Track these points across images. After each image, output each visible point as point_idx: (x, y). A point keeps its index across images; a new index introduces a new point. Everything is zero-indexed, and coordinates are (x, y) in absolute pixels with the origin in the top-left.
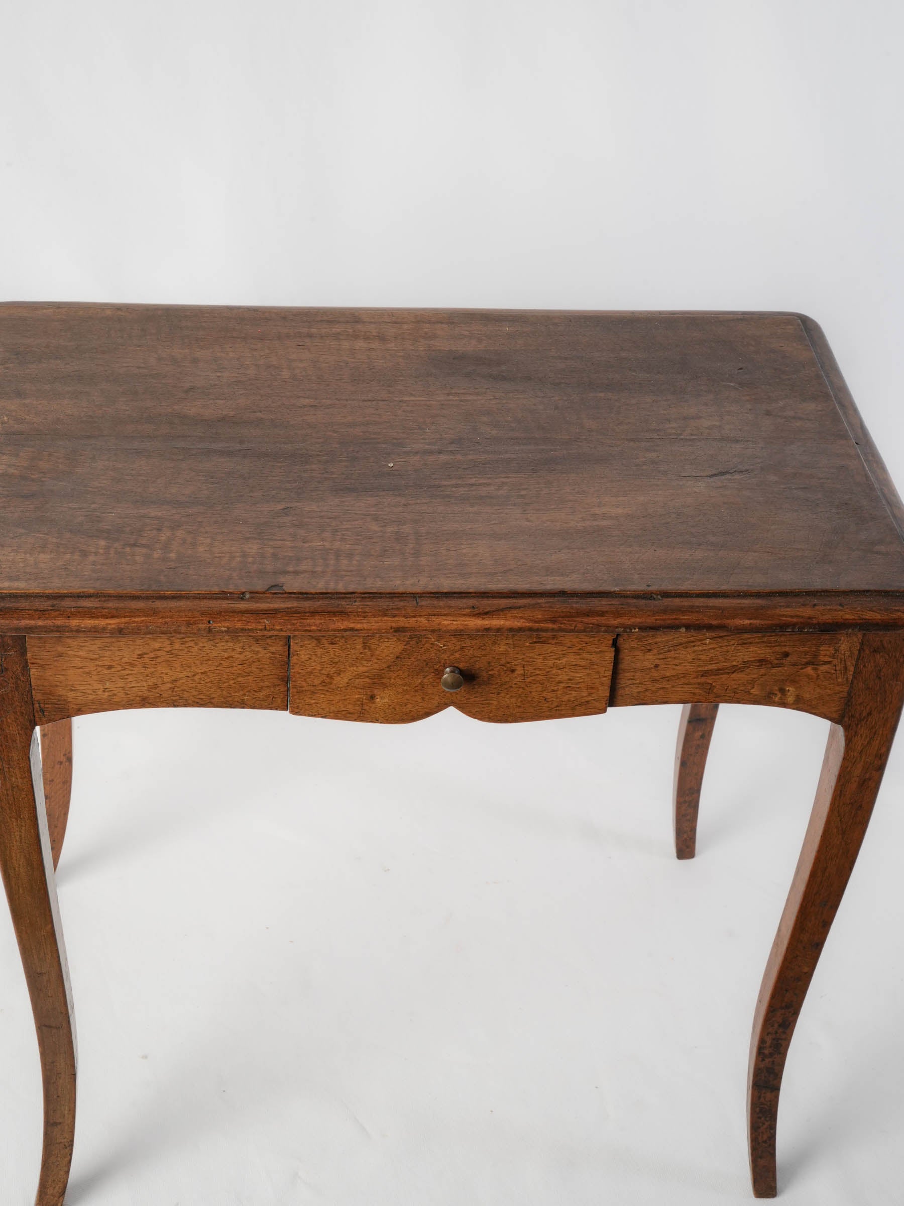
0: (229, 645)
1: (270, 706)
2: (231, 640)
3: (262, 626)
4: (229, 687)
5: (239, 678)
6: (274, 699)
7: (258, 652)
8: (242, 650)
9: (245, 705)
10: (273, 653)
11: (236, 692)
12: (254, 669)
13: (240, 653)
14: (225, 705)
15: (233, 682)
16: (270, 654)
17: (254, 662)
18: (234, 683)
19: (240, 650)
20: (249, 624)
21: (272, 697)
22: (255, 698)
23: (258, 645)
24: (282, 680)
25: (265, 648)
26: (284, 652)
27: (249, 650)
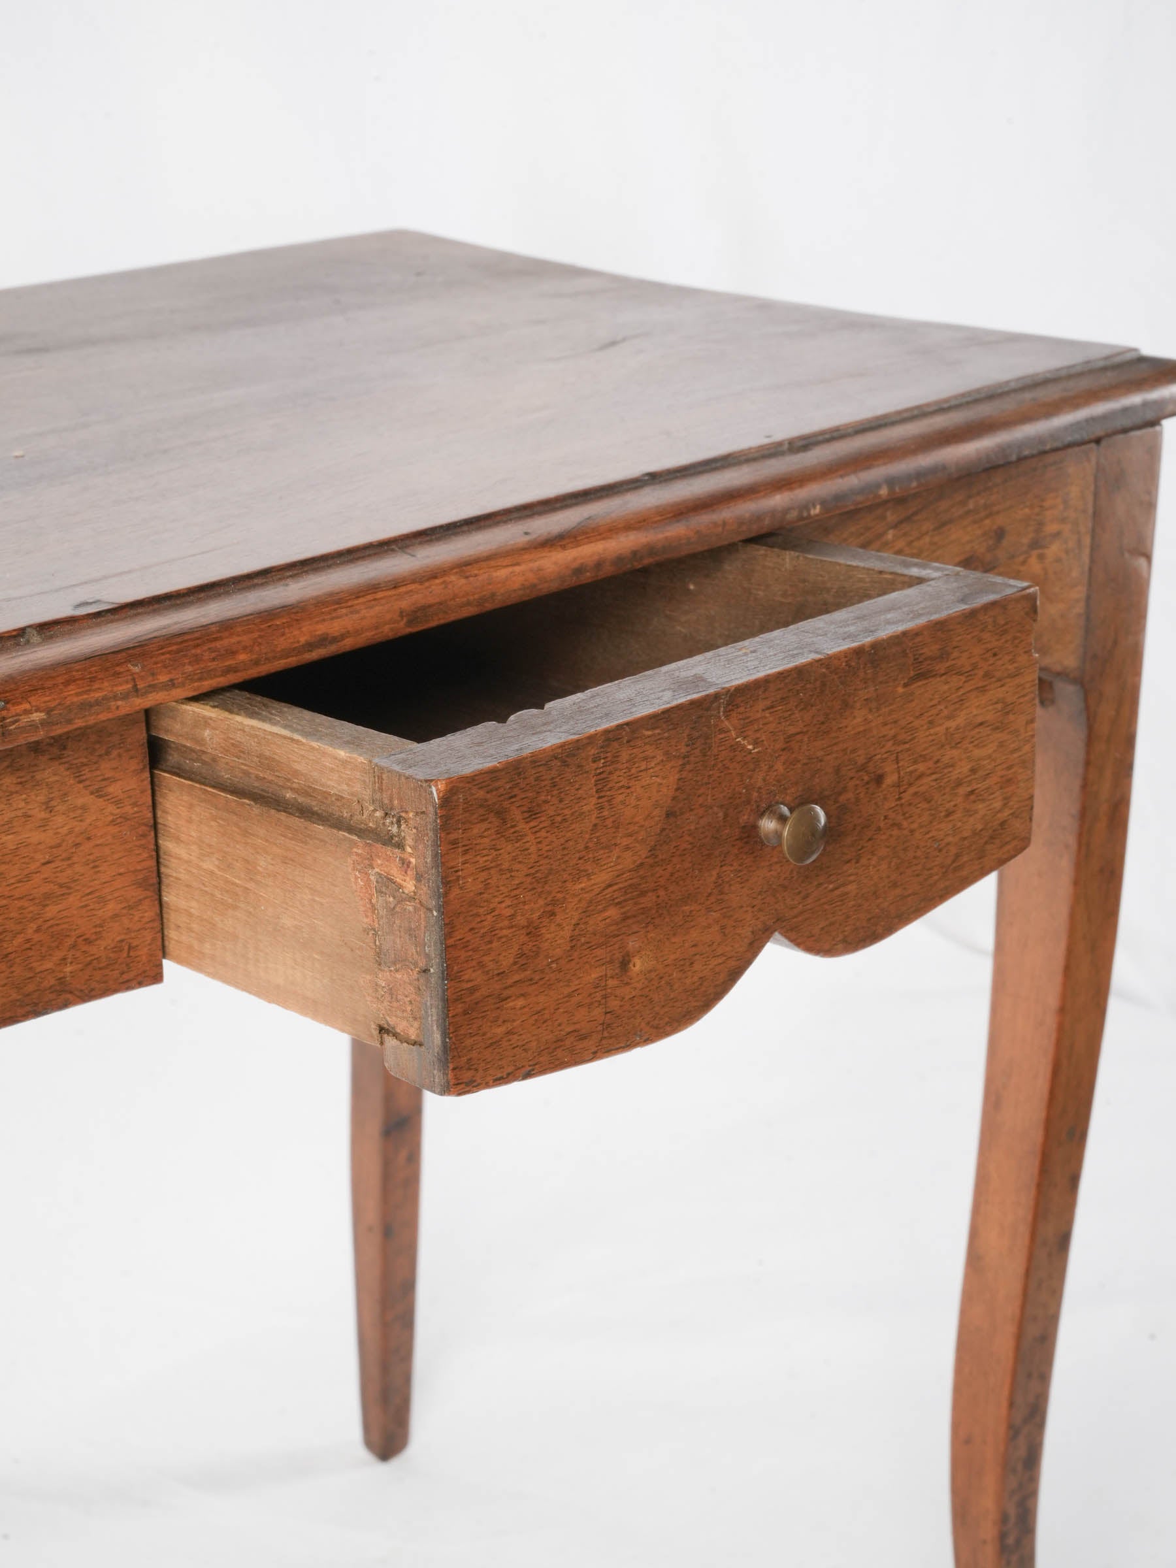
0: (15, 806)
1: (126, 977)
2: (19, 788)
3: (127, 682)
4: (27, 946)
5: (47, 909)
6: (132, 954)
7: (84, 808)
8: (47, 815)
9: (69, 996)
10: (118, 802)
11: (43, 958)
12: (78, 868)
13: (44, 825)
14: (20, 1011)
15: (34, 926)
16: (111, 808)
17: (77, 845)
18: (38, 930)
19: (43, 815)
20: (96, 686)
21: (126, 948)
22: (90, 963)
23: (81, 786)
24: (142, 884)
25: (99, 793)
26: (143, 792)
27: (61, 808)
